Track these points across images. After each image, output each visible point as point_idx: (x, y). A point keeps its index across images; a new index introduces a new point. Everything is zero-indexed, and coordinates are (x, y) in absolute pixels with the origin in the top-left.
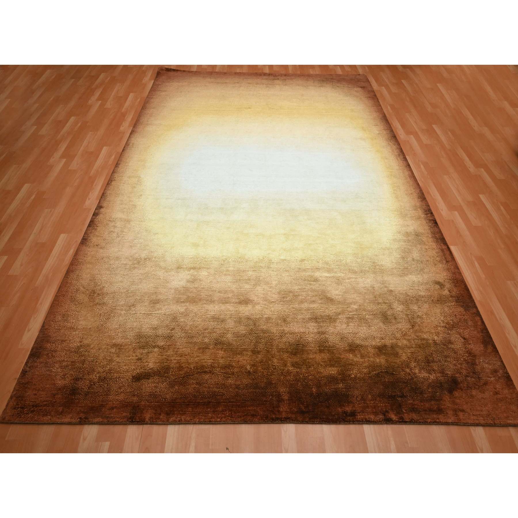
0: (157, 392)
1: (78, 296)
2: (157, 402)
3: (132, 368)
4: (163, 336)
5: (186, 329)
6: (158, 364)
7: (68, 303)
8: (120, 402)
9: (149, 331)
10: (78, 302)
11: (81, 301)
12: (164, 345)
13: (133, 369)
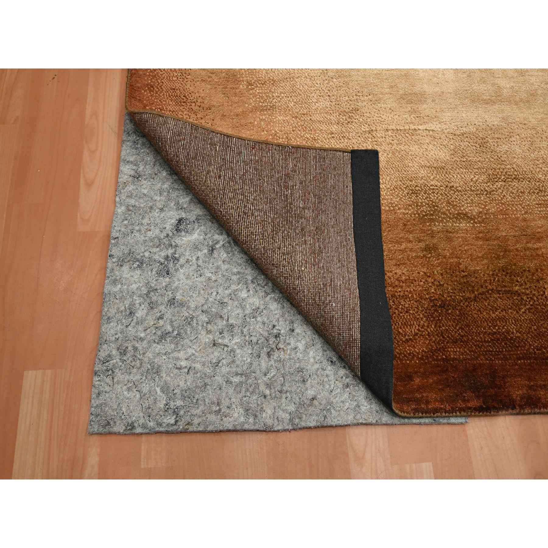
0: (513, 333)
1: (192, 89)
2: (523, 358)
3: (419, 273)
4: (471, 190)
5: (525, 169)
6: (485, 261)
7: (169, 108)
8: (422, 359)
9: (429, 175)
10: (198, 104)
11: (206, 102)
12: (480, 212)
13: (422, 273)
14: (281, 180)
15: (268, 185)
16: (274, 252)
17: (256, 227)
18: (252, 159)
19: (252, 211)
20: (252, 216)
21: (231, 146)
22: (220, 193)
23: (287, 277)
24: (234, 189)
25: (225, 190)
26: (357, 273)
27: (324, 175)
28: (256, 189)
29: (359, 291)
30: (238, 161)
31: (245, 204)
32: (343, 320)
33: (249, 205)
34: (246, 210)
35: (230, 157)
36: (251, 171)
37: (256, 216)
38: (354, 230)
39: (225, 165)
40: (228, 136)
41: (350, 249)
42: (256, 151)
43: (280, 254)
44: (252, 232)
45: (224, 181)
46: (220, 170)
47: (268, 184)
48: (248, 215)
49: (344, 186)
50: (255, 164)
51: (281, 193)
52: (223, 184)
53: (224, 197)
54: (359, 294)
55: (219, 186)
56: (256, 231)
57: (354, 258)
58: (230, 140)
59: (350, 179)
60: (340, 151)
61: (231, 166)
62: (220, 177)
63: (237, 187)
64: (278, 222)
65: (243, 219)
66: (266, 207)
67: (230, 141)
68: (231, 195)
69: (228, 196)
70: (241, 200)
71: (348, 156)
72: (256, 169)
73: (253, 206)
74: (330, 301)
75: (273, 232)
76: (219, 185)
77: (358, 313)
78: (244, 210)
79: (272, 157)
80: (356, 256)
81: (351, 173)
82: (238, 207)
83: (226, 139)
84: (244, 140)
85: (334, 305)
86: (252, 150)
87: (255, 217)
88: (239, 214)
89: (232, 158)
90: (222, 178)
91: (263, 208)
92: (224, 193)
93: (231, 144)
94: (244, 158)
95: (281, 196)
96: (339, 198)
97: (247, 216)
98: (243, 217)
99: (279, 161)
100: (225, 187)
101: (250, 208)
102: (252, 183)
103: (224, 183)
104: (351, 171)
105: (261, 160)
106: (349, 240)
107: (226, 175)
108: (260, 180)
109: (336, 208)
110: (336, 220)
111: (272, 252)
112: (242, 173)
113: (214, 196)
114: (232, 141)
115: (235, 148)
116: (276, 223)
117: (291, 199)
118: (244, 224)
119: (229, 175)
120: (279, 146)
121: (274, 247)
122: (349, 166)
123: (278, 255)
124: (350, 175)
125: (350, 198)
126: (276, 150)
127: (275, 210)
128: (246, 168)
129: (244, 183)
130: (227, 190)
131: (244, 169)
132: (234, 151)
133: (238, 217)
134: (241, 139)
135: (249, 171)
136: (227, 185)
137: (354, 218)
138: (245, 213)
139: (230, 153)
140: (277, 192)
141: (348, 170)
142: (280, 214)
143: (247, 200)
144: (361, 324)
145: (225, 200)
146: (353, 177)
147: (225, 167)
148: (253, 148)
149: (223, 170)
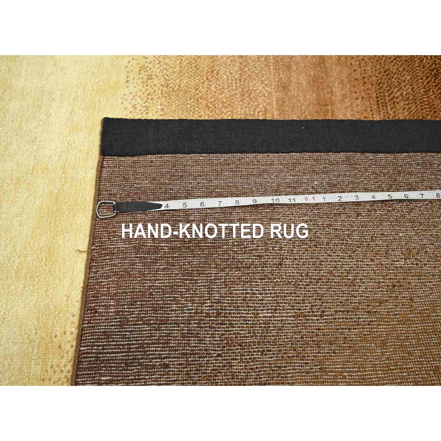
14: (145, 258)
15: (158, 280)
16: (266, 264)
17: (236, 294)
18: (115, 312)
19: (214, 302)
20: (221, 303)
21: (96, 353)
22: (193, 361)
23: (293, 243)
24: (182, 337)
25: (187, 354)
26: (271, 153)
27: (136, 194)
28: (171, 300)
29: (295, 152)
30: (124, 337)
31: (205, 317)
32: (330, 172)
33: (205, 309)
34: (213, 313)
35: (118, 353)
36: (137, 311)
37: (221, 297)
38: (211, 153)
39: (139, 359)
40: (78, 362)
41: (239, 160)
42: (99, 306)
43: (267, 255)
44: (244, 300)
45: (171, 358)
46: (153, 366)
47: (156, 280)
48: (220, 309)
49: (151, 166)
50: (123, 305)
51: (167, 257)
52: (177, 358)
53: (197, 354)
54: (298, 153)
55: (182, 364)
56: (242, 294)
57: (251, 155)
58: (84, 358)
59: (141, 158)
60: (101, 172)
61: (136, 348)
62: (166, 366)
63: (176, 333)
64: (222, 260)
65: (227, 317)
66: (201, 281)
67: (86, 357)
68: (193, 342)
69: (195, 347)
70: (199, 323)
71: (109, 161)
72: (133, 303)
73: (205, 303)
74: (313, 188)
75: (239, 268)
76: (179, 364)
77: (320, 155)
78: (214, 317)
79: (108, 277)
80: (248, 152)
81: (133, 156)
82: (210, 327)
83: (85, 365)
84: (83, 330)
85: (316, 183)
86: (100, 313)
87: (223, 297)
88: (220, 324)
89: (118, 348)
90: (166, 361)
91: (203, 286)
92: (191, 354)
93: (91, 353)
94: (114, 325)
95: (173, 258)
96: (168, 172)
97: (222, 310)
98: (225, 317)
99: (115, 265)
100: (183, 354)
101: (209, 306)
102: (162, 308)
103: (175, 358)
104: (130, 156)
105: (115, 294)
106: (226, 160)
107: (160, 354)
108: (151, 294)
109: (182, 176)
110: (200, 176)
111: (266, 267)
112: (146, 327)
113: (197, 370)
114: (87, 353)
115: (99, 346)
116: (224, 265)
117: (175, 241)
118: (234, 313)
119: (157, 351)
120: (90, 268)
121: (260, 264)
122: (123, 159)
123: (269, 259)
124: (135, 158)
125: (167, 157)
126: (96, 273)
127: (202, 267)
128: (132, 321)
129: (164, 322)
130: (187, 350)
131: (136, 325)
132: (104, 346)
133: (224, 324)
134: (81, 337)
135: (138, 314)
136: (178, 350)
137: (194, 153)
138: (218, 314)
139: (109, 353)
140: (168, 264)
141: (128, 160)
142: (206, 258)
143: (196, 313)
144: (331, 152)
145: (202, 350)
146: (139, 154)
147: (142, 359)
148: (96, 312)
149: (151, 362)
